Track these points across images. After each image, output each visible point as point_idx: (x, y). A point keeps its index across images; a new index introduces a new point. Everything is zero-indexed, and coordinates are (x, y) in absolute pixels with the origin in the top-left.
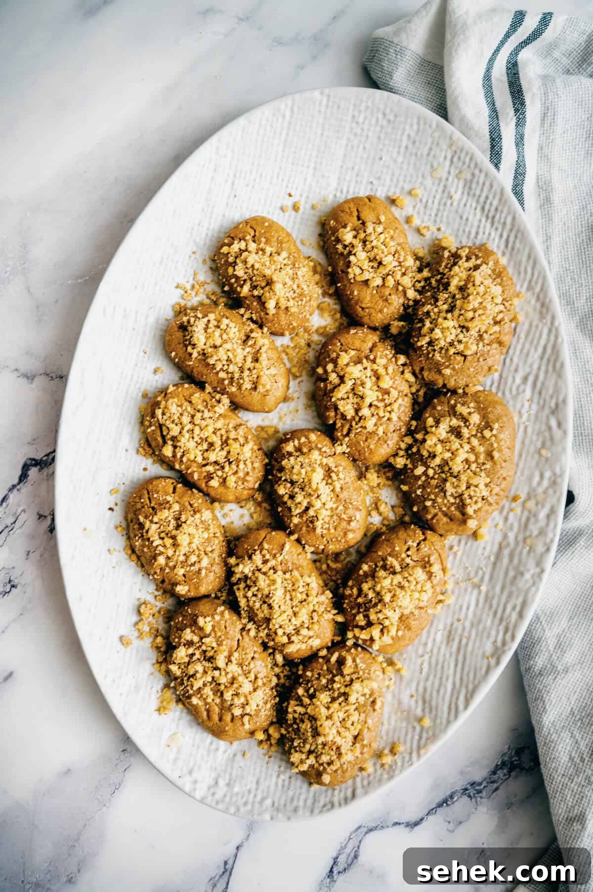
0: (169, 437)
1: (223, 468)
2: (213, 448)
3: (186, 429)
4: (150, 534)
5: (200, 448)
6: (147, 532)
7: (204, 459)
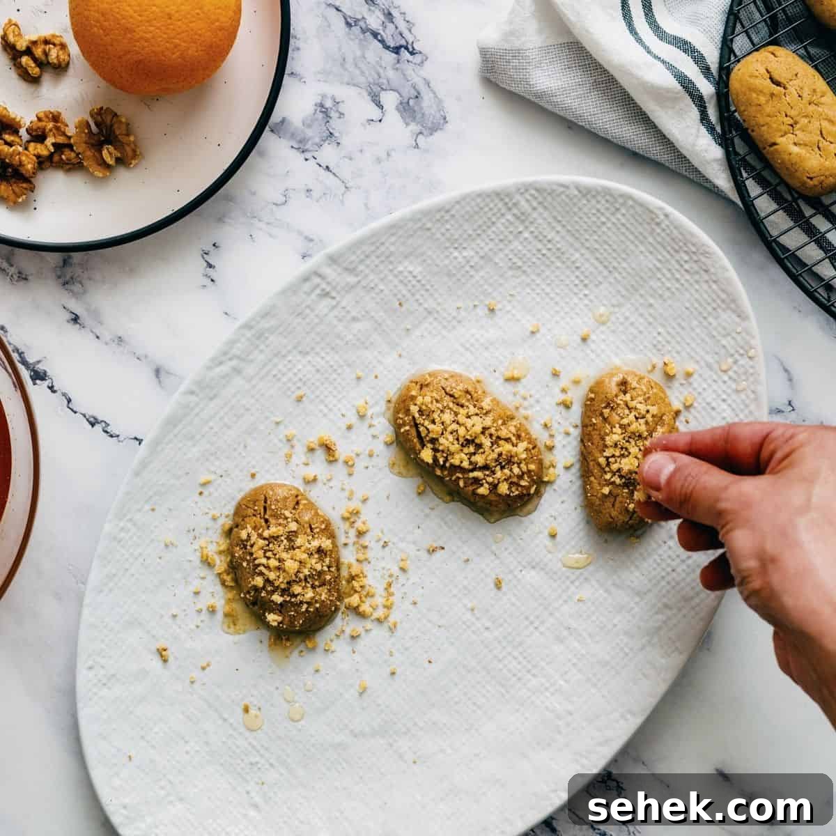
0: (428, 439)
1: (494, 473)
2: (481, 450)
3: (449, 429)
4: (254, 549)
5: (466, 450)
6: (252, 546)
7: (471, 463)
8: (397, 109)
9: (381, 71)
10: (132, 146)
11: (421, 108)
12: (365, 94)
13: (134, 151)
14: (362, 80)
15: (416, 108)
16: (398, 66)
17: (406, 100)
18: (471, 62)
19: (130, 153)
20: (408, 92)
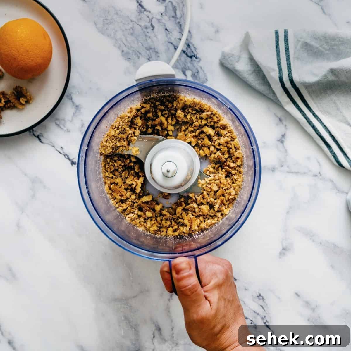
8: (191, 76)
9: (186, 63)
10: (29, 96)
11: (199, 76)
12: (181, 72)
13: (30, 98)
14: (180, 67)
15: (197, 76)
16: (192, 62)
17: (194, 73)
18: (217, 62)
19: (29, 99)
20: (195, 71)
